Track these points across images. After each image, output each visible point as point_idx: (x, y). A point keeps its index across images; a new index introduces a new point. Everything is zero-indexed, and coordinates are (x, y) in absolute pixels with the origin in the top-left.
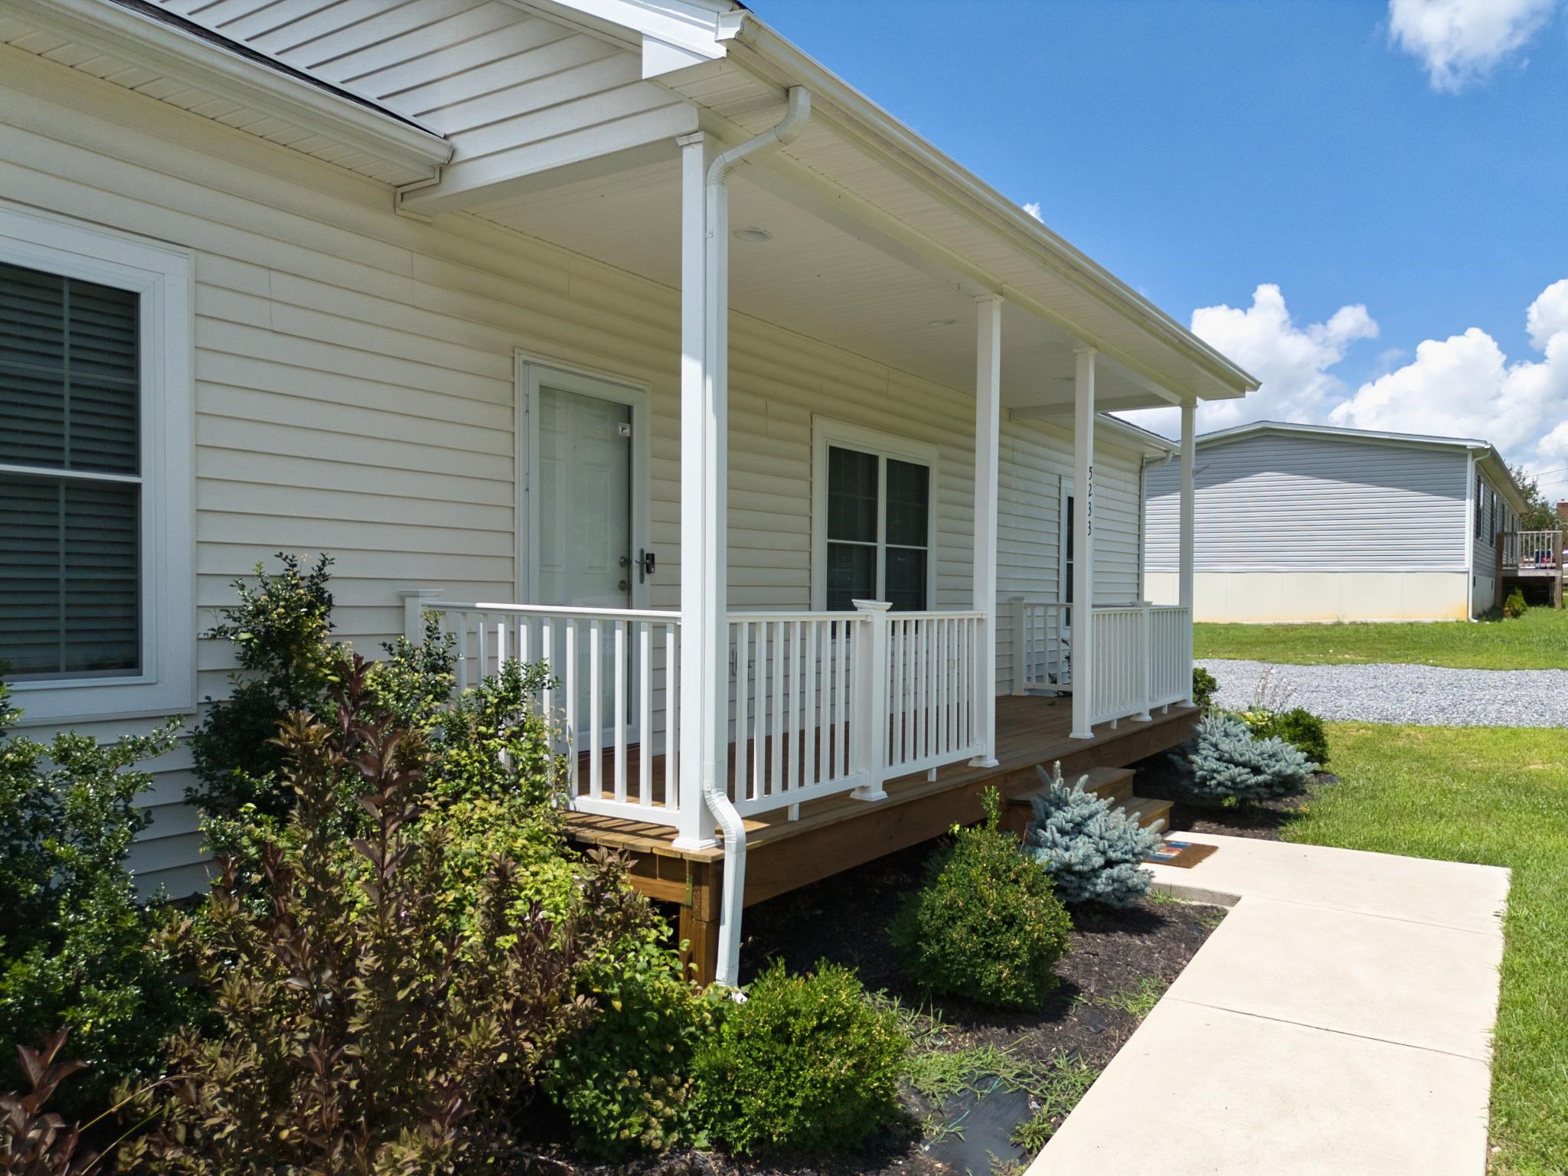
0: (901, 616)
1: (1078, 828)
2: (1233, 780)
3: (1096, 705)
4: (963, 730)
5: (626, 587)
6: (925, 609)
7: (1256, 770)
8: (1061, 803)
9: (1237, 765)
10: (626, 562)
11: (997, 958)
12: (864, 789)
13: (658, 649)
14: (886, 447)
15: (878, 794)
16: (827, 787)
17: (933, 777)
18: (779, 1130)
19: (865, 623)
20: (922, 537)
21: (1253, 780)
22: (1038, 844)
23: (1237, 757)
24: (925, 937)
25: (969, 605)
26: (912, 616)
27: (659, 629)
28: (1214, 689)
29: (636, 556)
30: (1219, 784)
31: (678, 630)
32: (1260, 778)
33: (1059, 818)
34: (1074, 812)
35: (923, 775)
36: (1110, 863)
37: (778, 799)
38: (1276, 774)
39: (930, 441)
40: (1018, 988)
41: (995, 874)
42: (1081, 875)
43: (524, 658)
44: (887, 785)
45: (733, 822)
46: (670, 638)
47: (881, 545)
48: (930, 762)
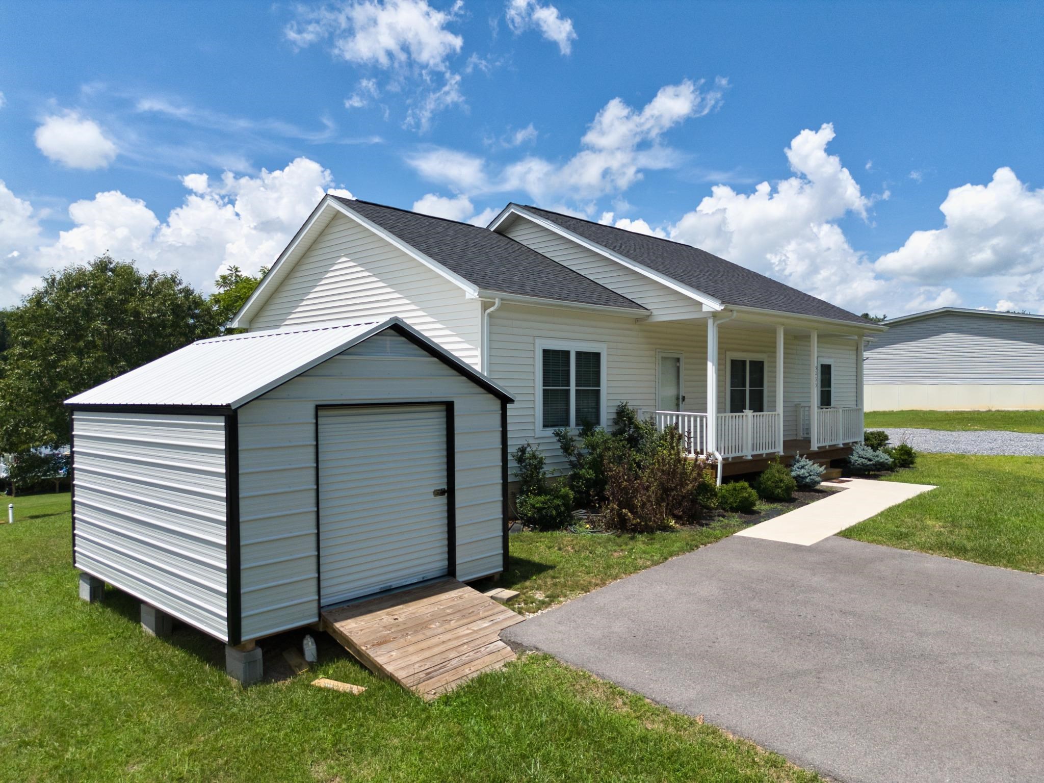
0: (756, 414)
1: (803, 467)
2: (862, 463)
3: (819, 440)
4: (774, 444)
5: (678, 405)
6: (763, 411)
7: (870, 460)
8: (798, 461)
9: (863, 458)
10: (678, 399)
11: (778, 488)
12: (746, 456)
13: (702, 421)
14: (748, 357)
15: (750, 458)
16: (737, 454)
17: (764, 456)
18: (734, 505)
19: (746, 416)
20: (762, 385)
21: (869, 463)
22: (792, 471)
23: (864, 456)
24: (762, 484)
25: (775, 411)
26: (758, 414)
27: (702, 418)
28: (887, 439)
29: (681, 397)
30: (858, 464)
31: (706, 418)
32: (871, 463)
33: (798, 465)
34: (802, 463)
35: (761, 455)
36: (810, 475)
37: (727, 456)
38: (877, 461)
39: (765, 352)
40: (783, 494)
41: (778, 471)
42: (802, 478)
43: (668, 423)
44: (752, 456)
45: (719, 458)
46: (704, 419)
47: (748, 388)
48: (764, 452)
